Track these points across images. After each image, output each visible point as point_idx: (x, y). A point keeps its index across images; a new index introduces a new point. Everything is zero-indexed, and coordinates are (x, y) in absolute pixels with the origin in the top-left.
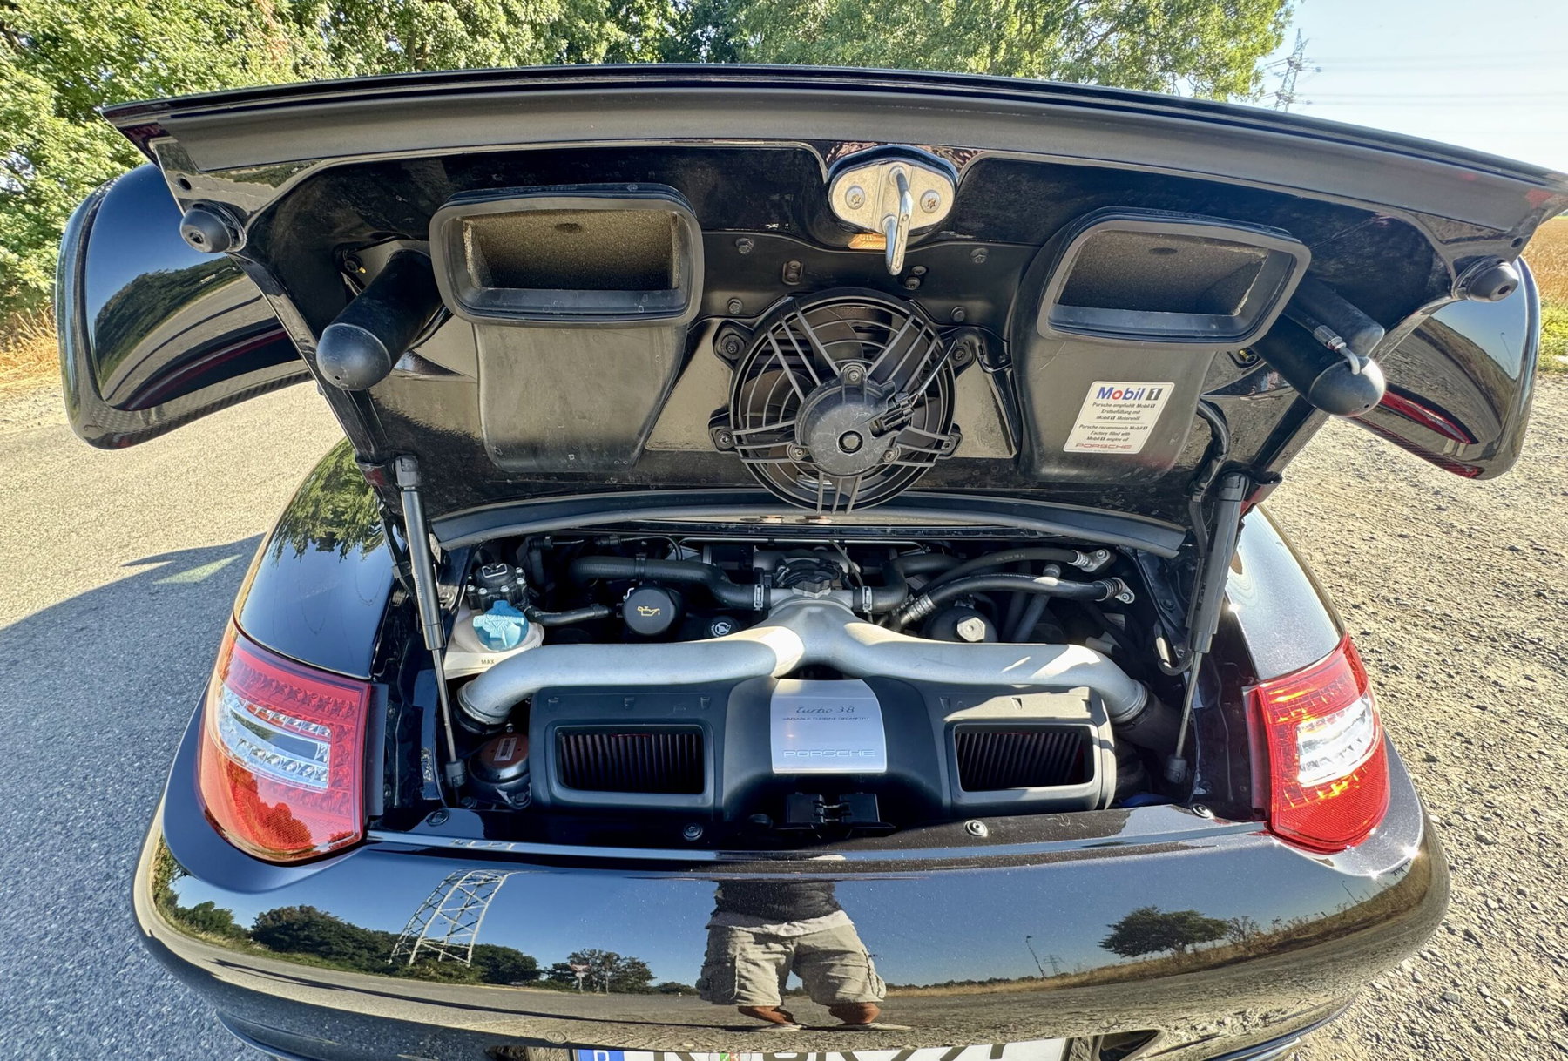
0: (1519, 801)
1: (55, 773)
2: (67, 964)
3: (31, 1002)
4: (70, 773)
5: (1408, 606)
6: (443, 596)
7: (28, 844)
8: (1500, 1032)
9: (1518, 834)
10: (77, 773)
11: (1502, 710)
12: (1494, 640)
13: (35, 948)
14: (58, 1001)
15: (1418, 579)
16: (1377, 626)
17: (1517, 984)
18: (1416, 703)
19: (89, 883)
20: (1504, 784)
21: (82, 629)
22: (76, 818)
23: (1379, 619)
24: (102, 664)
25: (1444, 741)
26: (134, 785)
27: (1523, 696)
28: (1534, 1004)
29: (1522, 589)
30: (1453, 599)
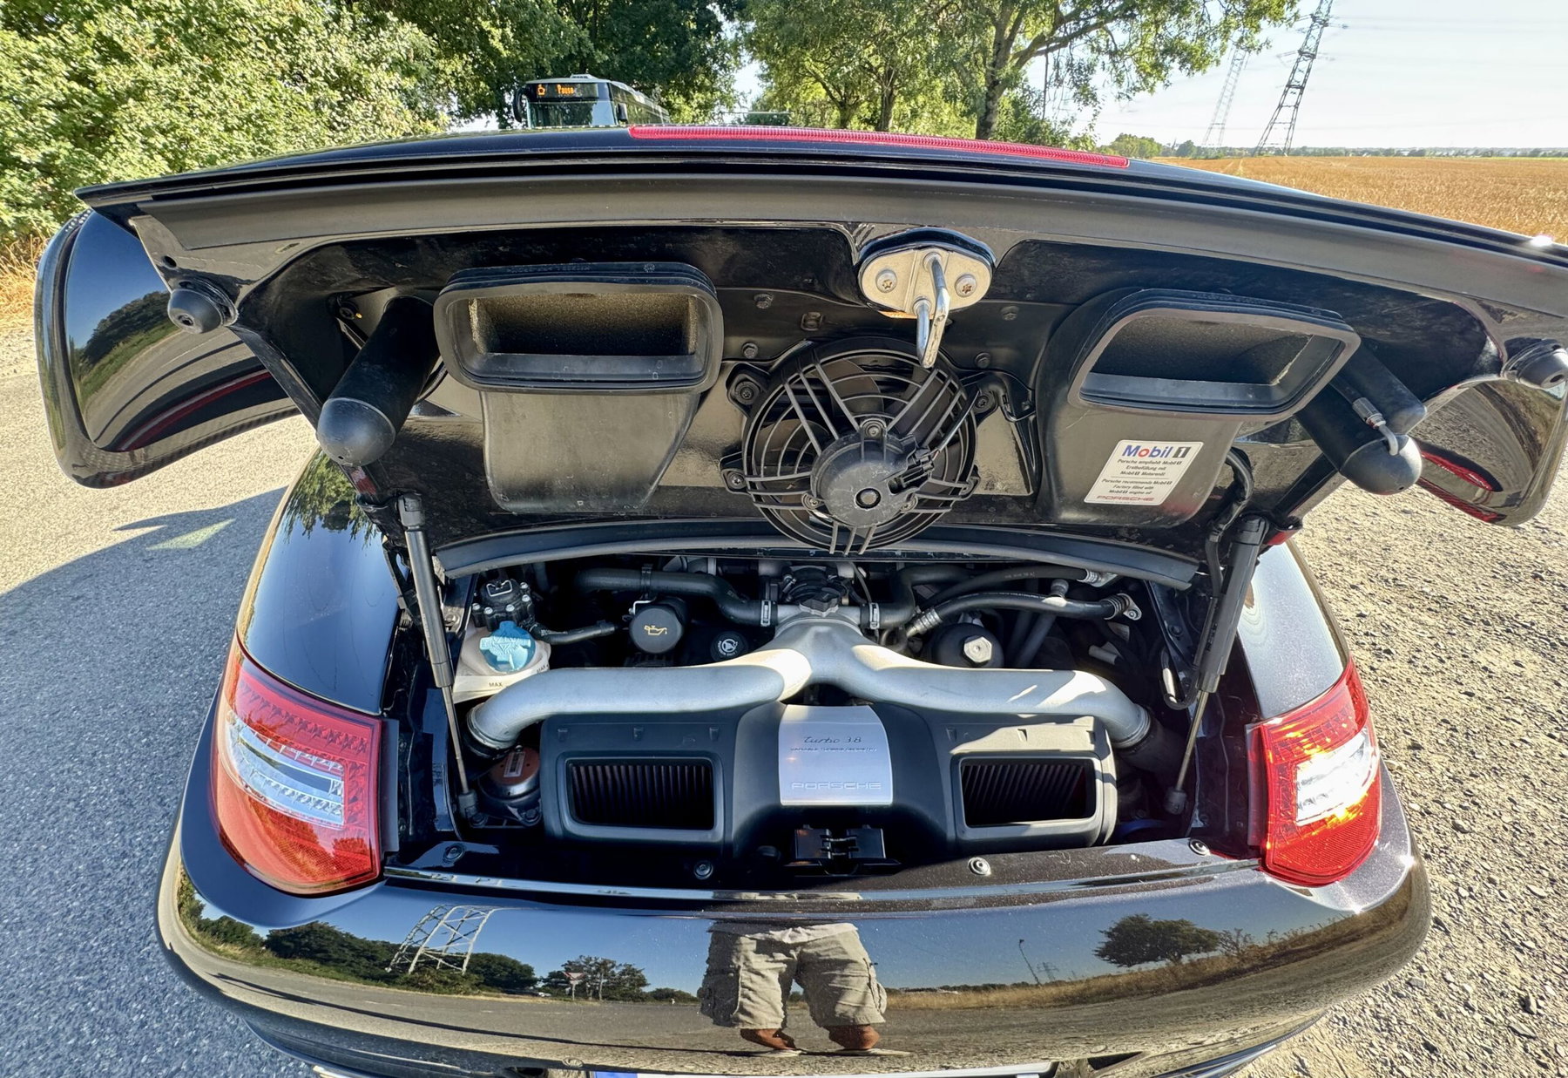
0: (1497, 789)
1: (63, 749)
2: (92, 941)
3: (60, 979)
4: (78, 749)
5: (1406, 586)
6: (449, 620)
7: (43, 821)
8: (1460, 1016)
9: (1493, 823)
10: (86, 749)
11: (1489, 696)
12: (1487, 624)
13: (60, 926)
14: (87, 977)
15: (1417, 558)
16: (1374, 607)
17: (1480, 970)
18: (1407, 689)
19: (106, 861)
20: (1484, 772)
21: (78, 598)
22: (88, 795)
23: (1376, 600)
24: (101, 635)
25: (1430, 728)
26: (144, 761)
27: (1511, 682)
28: (1493, 990)
29: (1519, 570)
30: (1451, 580)
